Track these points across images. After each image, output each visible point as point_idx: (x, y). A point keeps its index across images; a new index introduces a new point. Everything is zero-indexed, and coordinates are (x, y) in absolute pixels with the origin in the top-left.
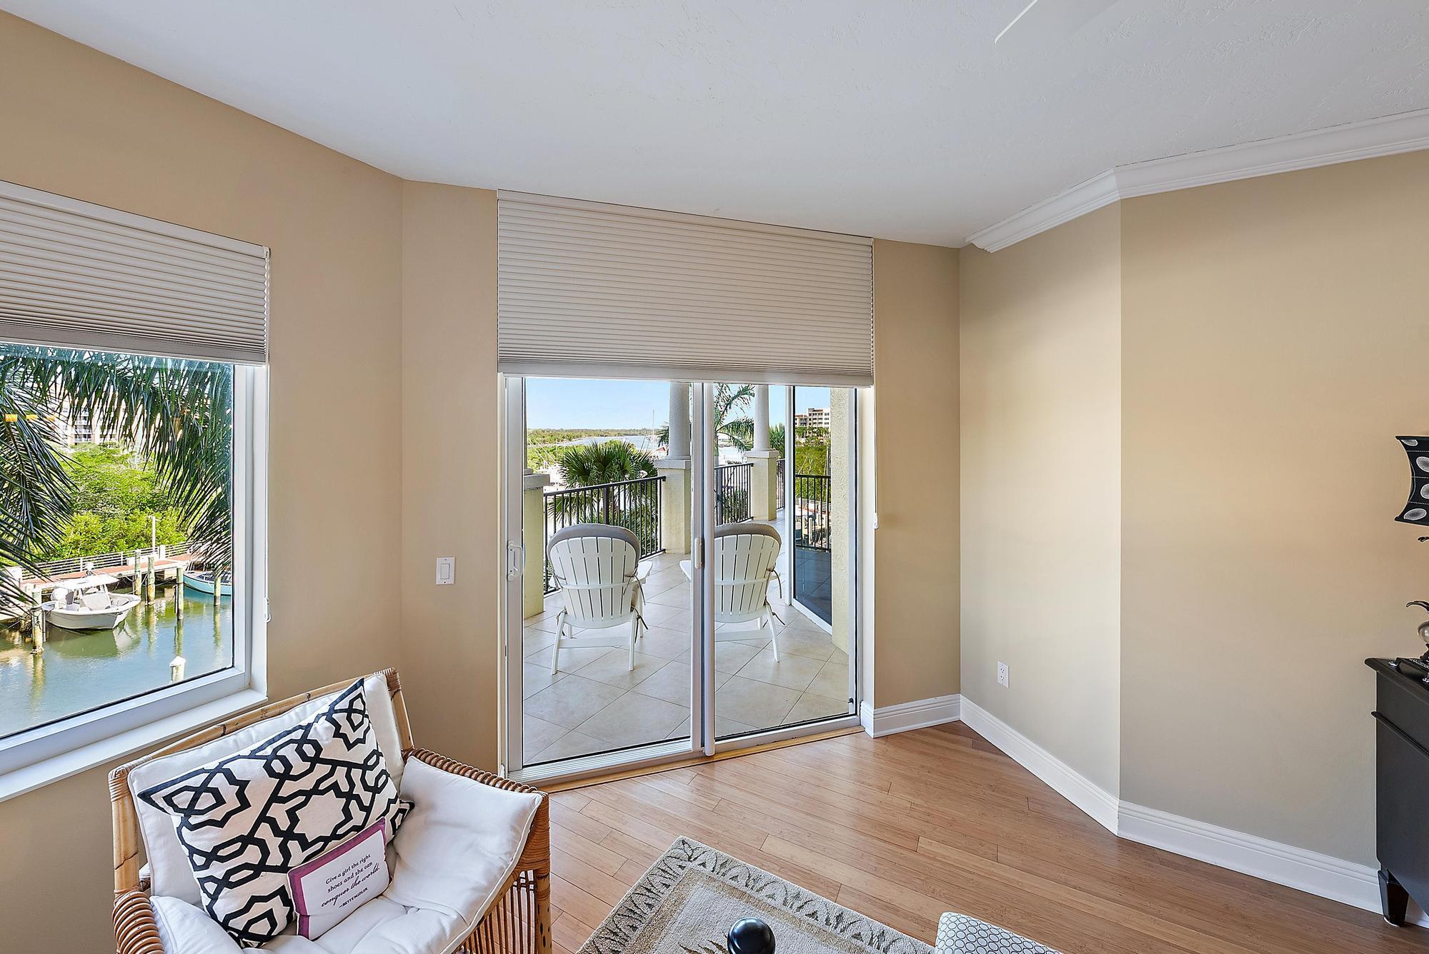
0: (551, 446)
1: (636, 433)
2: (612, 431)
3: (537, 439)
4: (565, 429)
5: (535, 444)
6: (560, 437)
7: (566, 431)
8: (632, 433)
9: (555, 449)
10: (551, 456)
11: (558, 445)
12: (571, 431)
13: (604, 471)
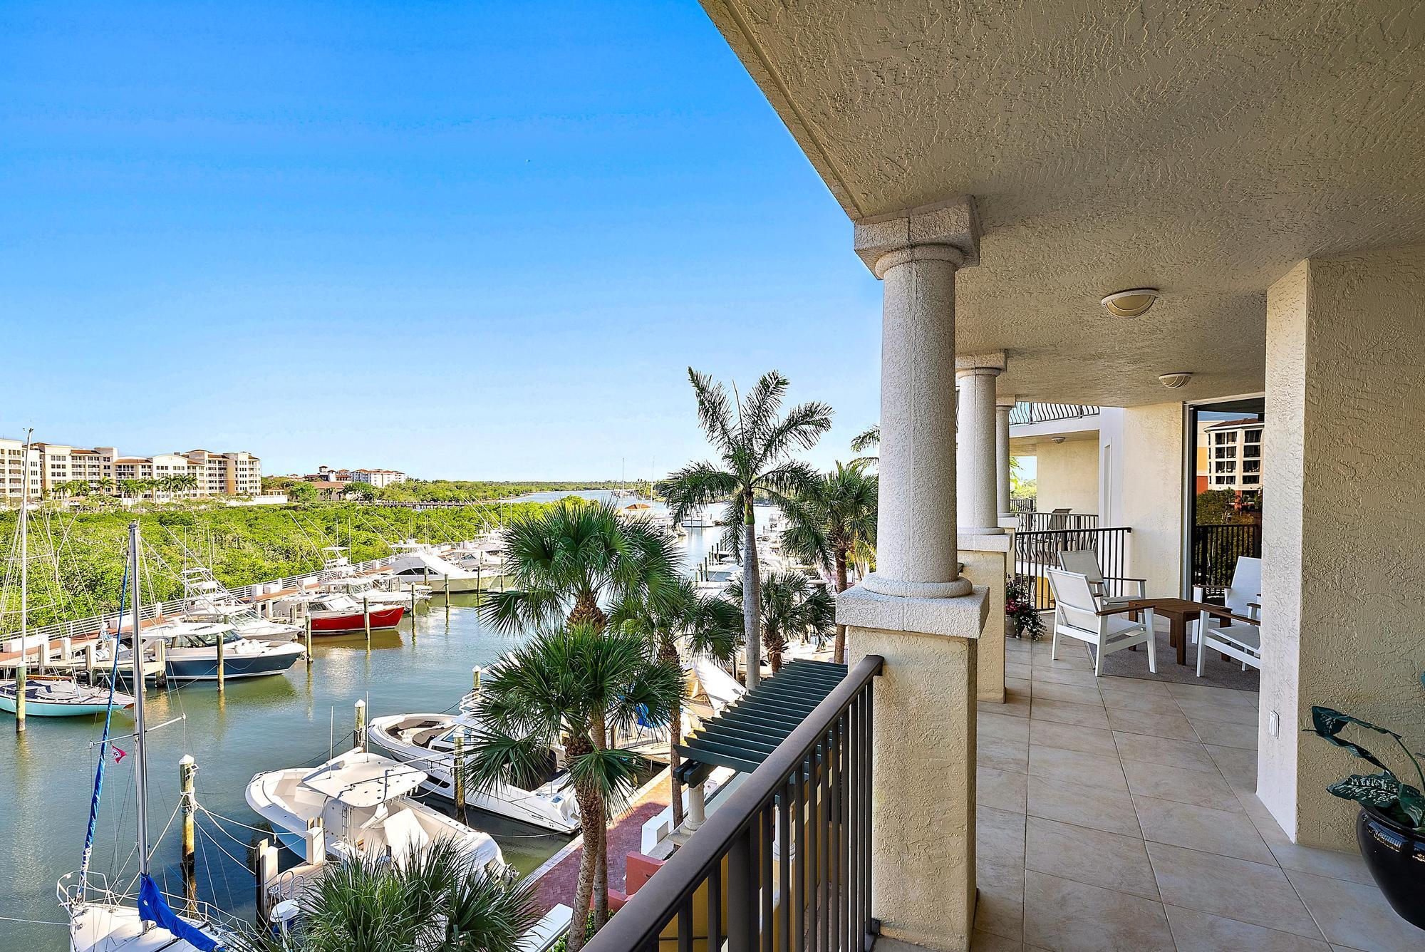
0: (492, 503)
1: (599, 487)
2: (569, 483)
3: (477, 494)
4: (511, 481)
5: (473, 500)
6: (505, 492)
7: (513, 484)
8: (594, 486)
9: (499, 507)
10: (494, 516)
11: (504, 502)
12: (519, 484)
13: (577, 551)
